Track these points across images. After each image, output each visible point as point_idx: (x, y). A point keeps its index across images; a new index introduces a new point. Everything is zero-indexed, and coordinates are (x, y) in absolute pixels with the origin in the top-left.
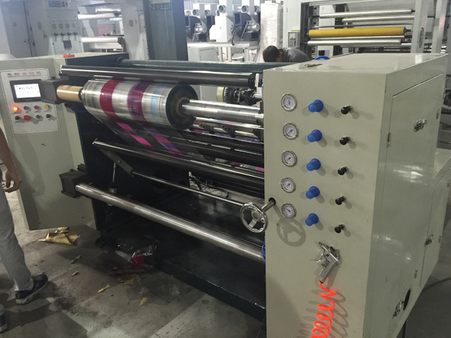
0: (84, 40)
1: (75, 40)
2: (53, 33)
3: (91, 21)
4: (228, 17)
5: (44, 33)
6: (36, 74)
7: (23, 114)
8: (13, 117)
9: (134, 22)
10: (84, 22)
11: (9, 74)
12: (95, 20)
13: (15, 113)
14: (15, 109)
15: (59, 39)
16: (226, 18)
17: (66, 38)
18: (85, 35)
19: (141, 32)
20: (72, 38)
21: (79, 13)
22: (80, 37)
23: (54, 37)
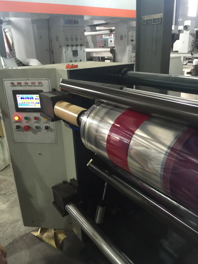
0: (87, 50)
1: (81, 50)
2: (66, 44)
3: (93, 36)
4: (191, 34)
5: (60, 44)
6: (37, 84)
7: (24, 124)
8: (14, 126)
9: (124, 36)
10: (88, 37)
11: (12, 83)
12: (95, 35)
13: (17, 122)
14: (17, 118)
15: (70, 48)
16: (189, 34)
17: (74, 48)
18: (88, 47)
19: (128, 44)
20: (79, 48)
21: (85, 31)
22: (85, 47)
23: (66, 47)
